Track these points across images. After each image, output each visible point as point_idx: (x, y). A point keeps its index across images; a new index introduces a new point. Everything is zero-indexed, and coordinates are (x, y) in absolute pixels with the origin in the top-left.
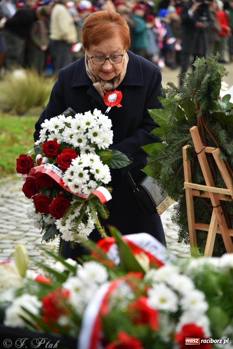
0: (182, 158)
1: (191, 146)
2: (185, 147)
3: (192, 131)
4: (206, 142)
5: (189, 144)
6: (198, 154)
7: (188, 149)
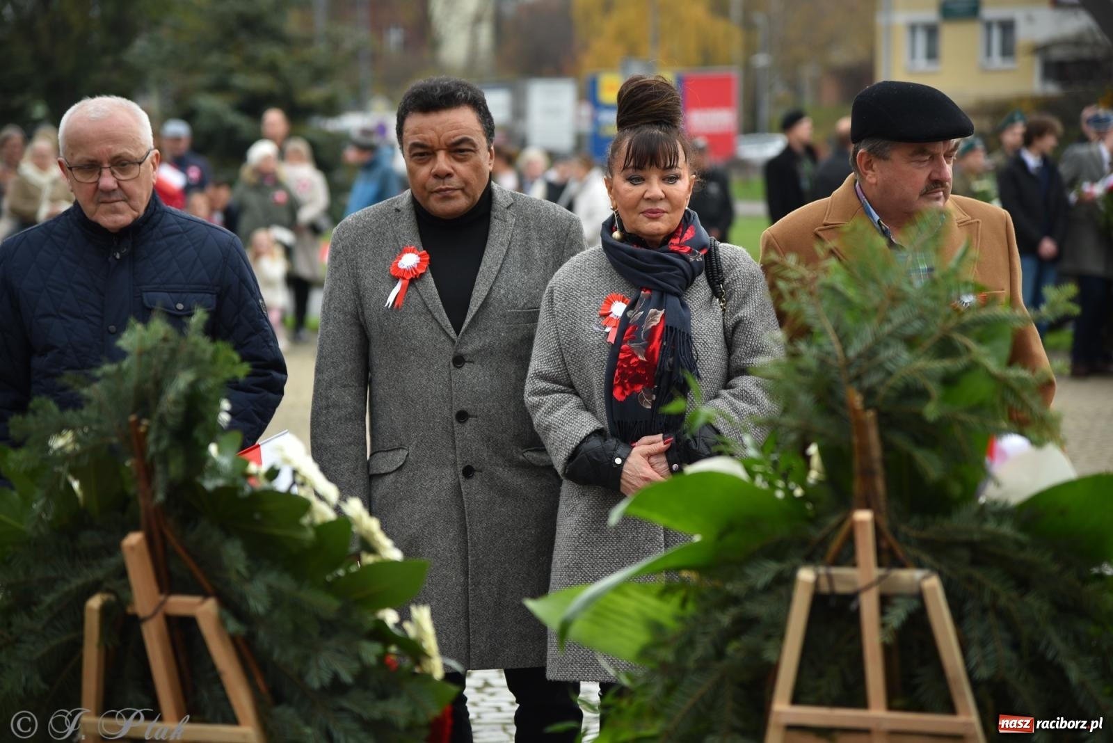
0: (82, 637)
1: (112, 598)
2: (95, 603)
3: (132, 548)
4: (169, 582)
5: (108, 591)
6: (145, 620)
7: (105, 610)
